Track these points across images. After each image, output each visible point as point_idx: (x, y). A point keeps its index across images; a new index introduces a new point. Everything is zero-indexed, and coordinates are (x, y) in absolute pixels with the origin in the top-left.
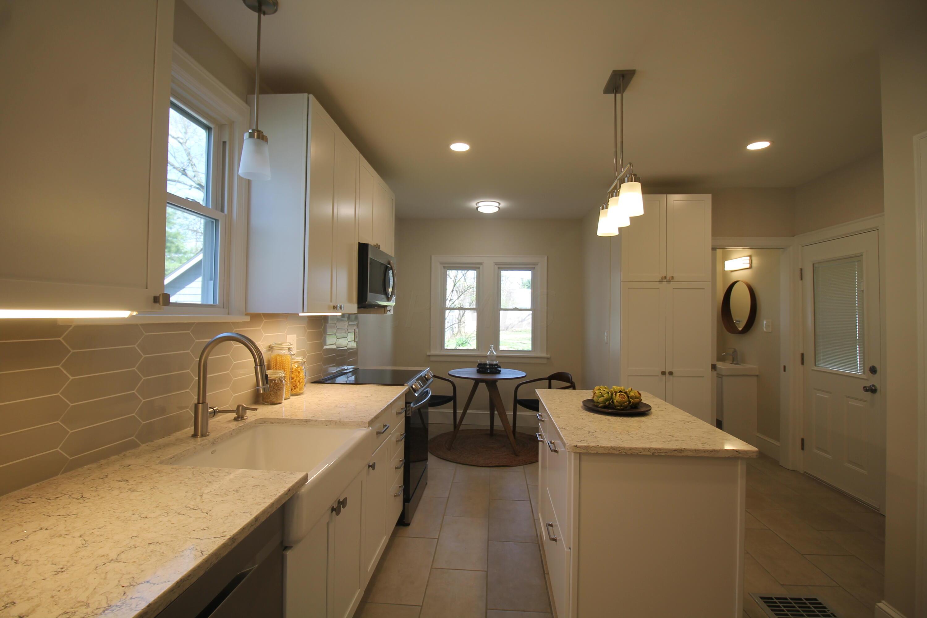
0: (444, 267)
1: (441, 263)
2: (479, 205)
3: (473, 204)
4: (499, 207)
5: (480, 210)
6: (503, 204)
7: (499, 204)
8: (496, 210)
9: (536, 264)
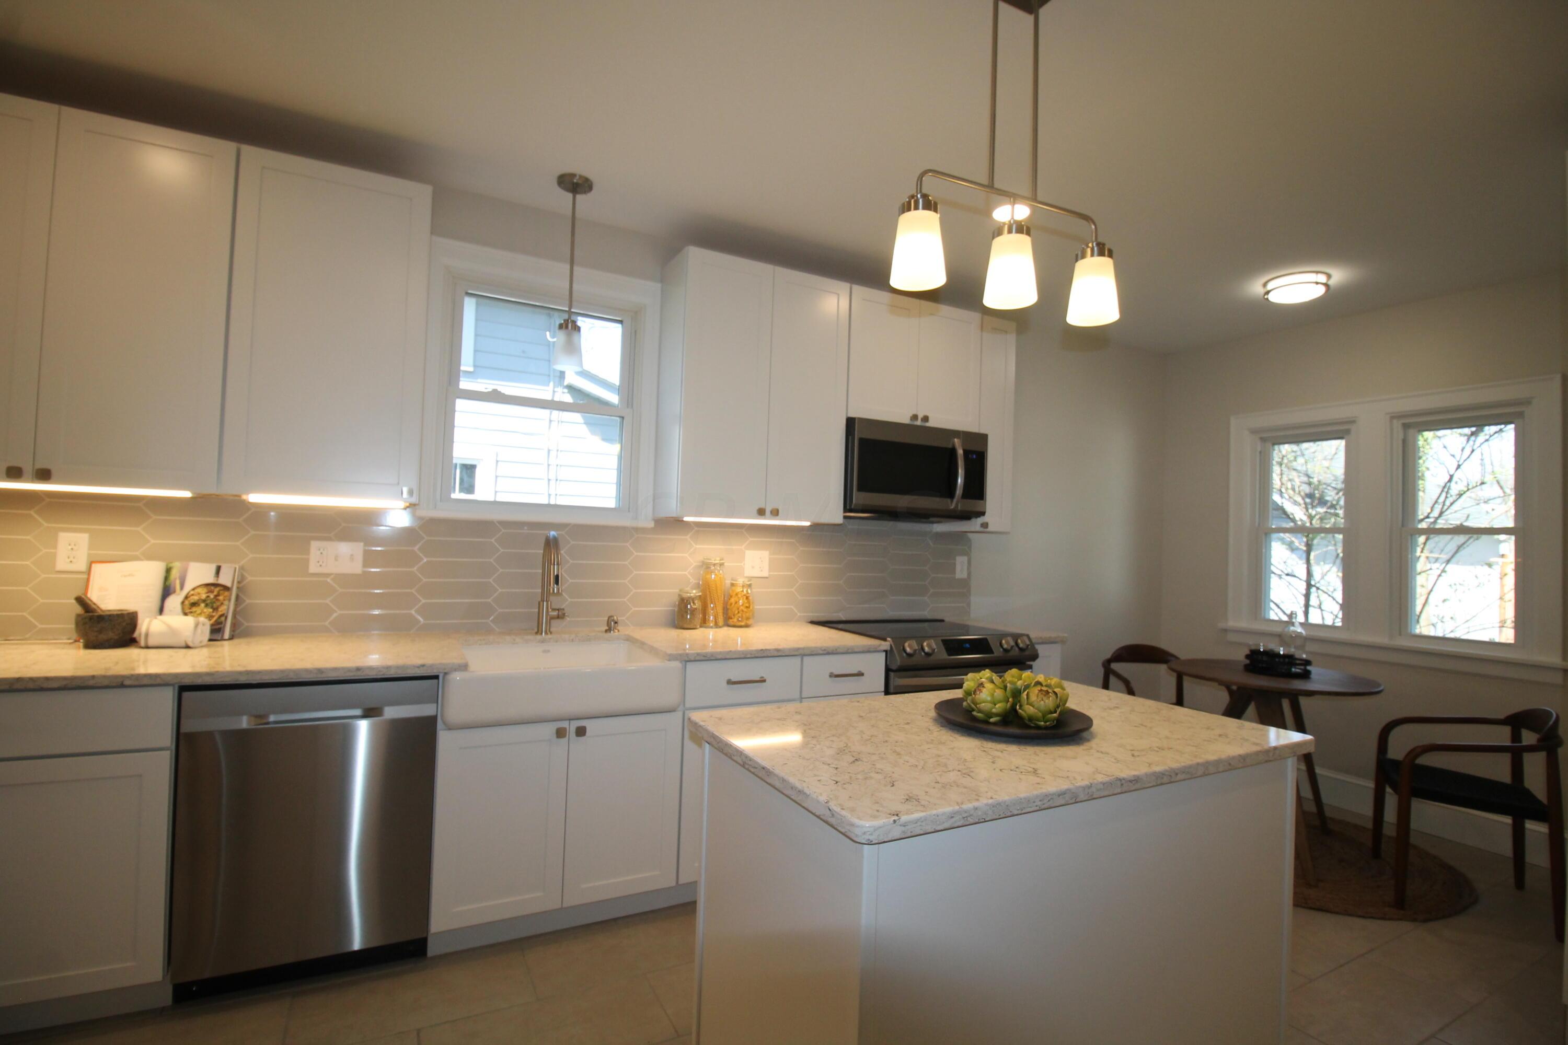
0: (1263, 440)
1: (1254, 432)
2: (1270, 286)
3: (1256, 288)
4: (1326, 285)
5: (1274, 298)
6: (1339, 275)
7: (1329, 276)
8: (1320, 291)
9: (1527, 402)
